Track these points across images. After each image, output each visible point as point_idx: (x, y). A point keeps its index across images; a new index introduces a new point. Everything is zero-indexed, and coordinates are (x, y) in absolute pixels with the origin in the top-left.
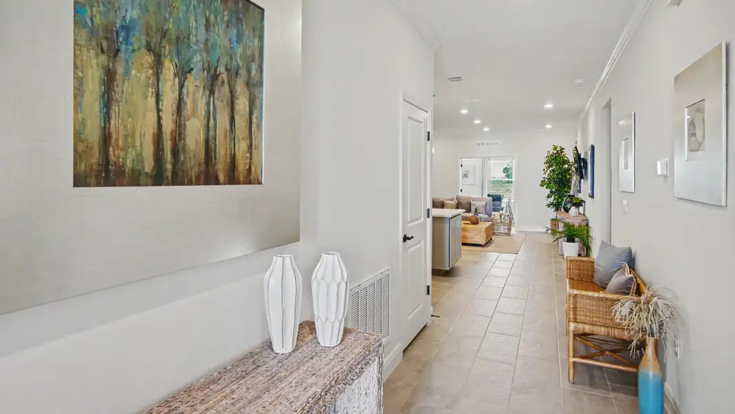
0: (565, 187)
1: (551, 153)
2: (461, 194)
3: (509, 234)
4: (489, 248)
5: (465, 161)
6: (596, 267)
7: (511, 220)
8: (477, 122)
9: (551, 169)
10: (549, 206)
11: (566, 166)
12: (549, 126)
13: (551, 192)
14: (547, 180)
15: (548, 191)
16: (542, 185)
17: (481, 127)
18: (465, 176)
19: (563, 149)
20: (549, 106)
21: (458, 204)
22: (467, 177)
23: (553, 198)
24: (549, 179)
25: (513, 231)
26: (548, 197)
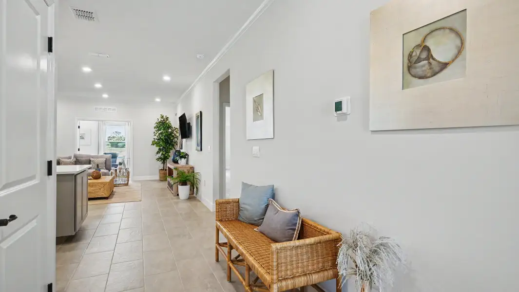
0: (169, 146)
1: (160, 120)
2: (78, 153)
3: (127, 184)
4: (113, 200)
5: (82, 124)
6: (242, 205)
7: (128, 173)
8: (98, 86)
9: (160, 132)
10: (158, 159)
11: (170, 130)
12: (158, 100)
13: (160, 149)
14: (156, 140)
15: (157, 149)
16: (153, 144)
17: (100, 91)
18: (82, 138)
19: (168, 118)
20: (167, 78)
21: (76, 161)
22: (83, 138)
23: (161, 153)
24: (159, 139)
25: (130, 182)
26: (157, 153)
